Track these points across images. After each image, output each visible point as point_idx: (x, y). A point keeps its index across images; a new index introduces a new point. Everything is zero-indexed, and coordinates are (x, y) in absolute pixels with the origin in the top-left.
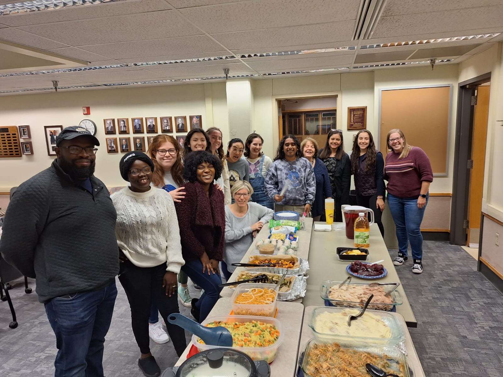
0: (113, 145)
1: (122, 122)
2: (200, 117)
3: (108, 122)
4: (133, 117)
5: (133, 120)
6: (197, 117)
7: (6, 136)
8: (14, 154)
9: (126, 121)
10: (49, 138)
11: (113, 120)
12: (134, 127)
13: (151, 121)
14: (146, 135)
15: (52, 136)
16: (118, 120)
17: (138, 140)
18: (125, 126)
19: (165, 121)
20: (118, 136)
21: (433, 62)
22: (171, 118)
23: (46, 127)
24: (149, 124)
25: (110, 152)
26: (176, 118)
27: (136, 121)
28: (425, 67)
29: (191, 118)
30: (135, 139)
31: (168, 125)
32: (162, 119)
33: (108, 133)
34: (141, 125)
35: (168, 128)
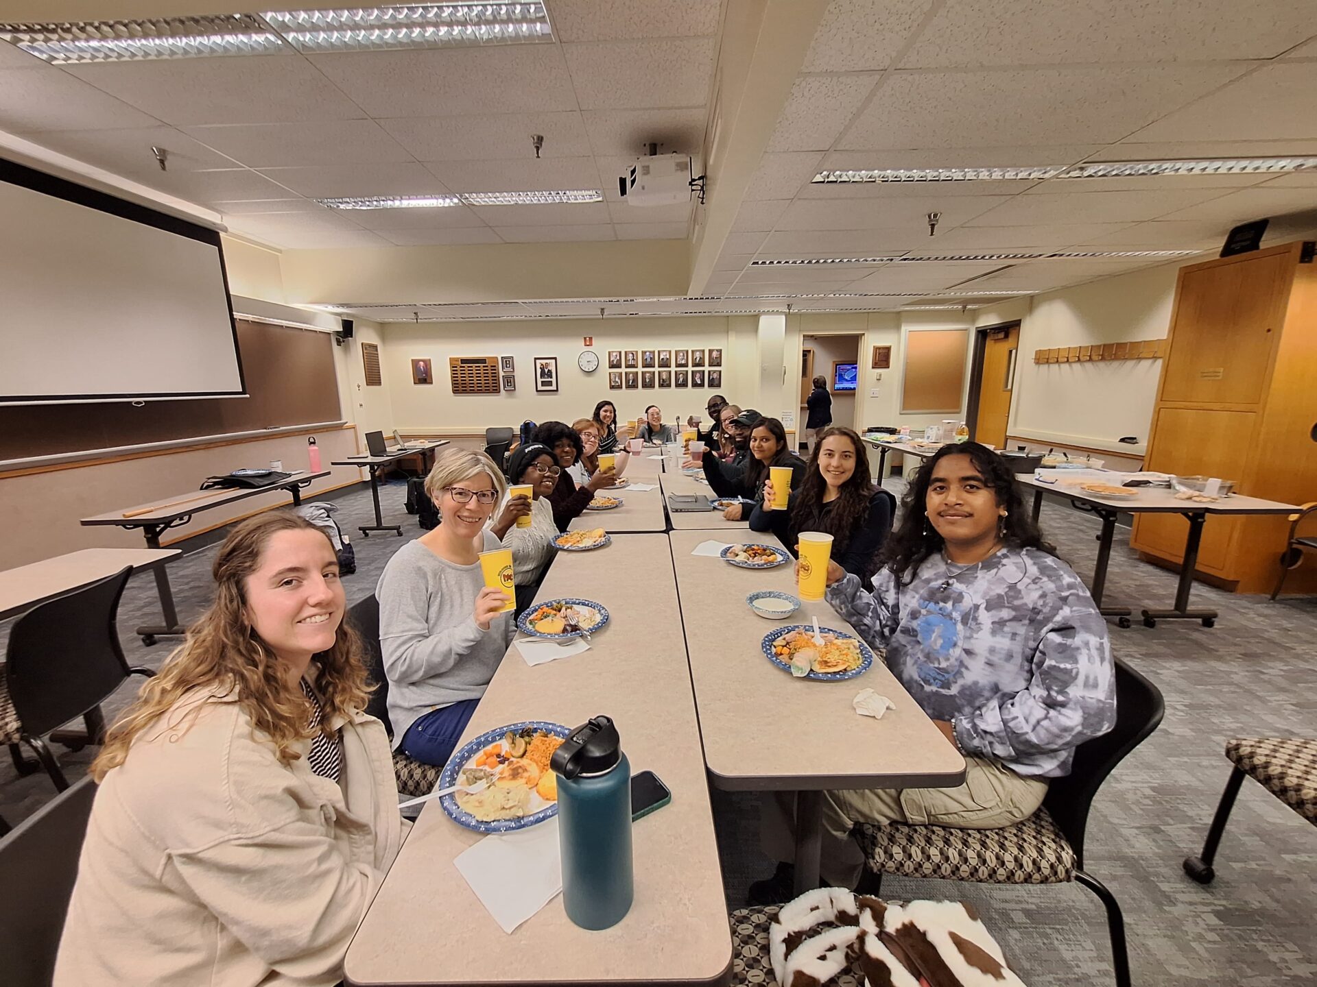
0: (617, 380)
1: (631, 355)
2: (720, 351)
3: (614, 354)
4: (644, 350)
5: (644, 353)
6: (717, 350)
7: (482, 368)
8: (491, 390)
9: (634, 354)
10: (539, 371)
11: (620, 353)
12: (644, 360)
13: (664, 354)
14: (656, 369)
15: (542, 369)
16: (626, 352)
17: (648, 375)
18: (633, 359)
19: (681, 354)
20: (623, 370)
21: (965, 307)
22: (687, 352)
23: (536, 359)
24: (662, 357)
25: (612, 387)
26: (693, 352)
27: (648, 353)
28: (956, 310)
29: (711, 351)
30: (643, 373)
31: (682, 359)
32: (677, 352)
33: (612, 366)
34: (652, 359)
35: (683, 362)
